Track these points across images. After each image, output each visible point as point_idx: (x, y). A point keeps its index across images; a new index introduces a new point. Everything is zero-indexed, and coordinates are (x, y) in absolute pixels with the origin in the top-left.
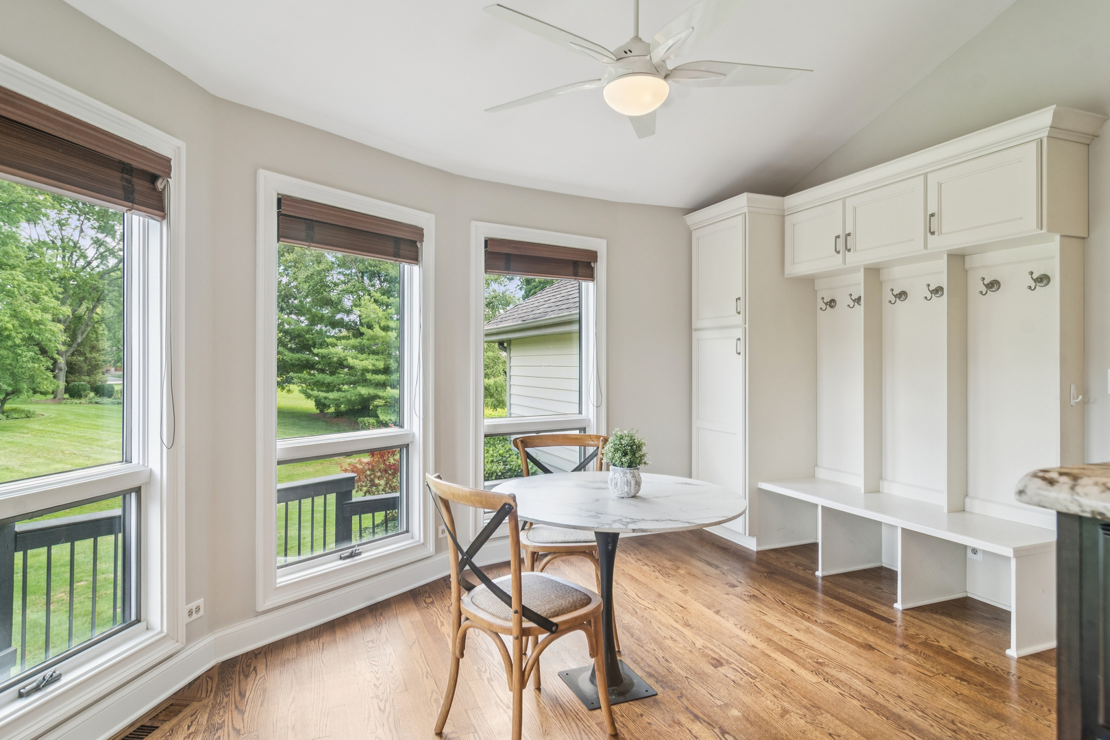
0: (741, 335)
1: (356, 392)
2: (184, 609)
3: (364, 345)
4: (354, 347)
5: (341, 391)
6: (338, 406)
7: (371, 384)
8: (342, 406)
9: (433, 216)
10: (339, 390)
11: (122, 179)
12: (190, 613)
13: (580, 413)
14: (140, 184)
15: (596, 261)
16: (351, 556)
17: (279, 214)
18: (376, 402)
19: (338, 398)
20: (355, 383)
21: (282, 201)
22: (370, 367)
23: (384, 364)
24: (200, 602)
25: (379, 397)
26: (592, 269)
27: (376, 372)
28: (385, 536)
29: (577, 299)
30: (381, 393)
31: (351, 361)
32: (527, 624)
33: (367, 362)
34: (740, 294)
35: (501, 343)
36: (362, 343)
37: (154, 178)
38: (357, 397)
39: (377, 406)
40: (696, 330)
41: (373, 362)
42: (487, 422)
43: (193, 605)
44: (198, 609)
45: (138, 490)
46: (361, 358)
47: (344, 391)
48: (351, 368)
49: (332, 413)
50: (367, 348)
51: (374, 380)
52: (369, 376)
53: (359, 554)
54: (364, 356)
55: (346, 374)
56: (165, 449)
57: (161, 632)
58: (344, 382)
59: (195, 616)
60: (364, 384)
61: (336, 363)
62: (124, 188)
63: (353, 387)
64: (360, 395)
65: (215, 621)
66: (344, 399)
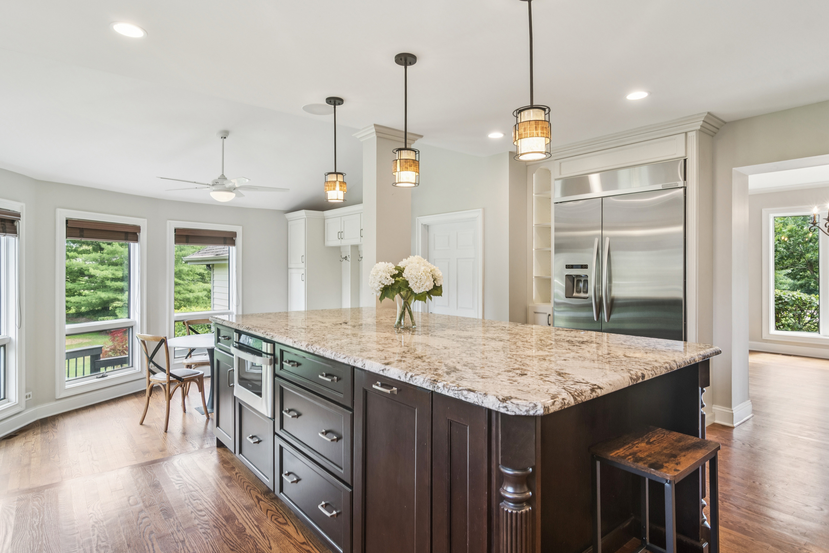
0: (303, 272)
1: (96, 296)
2: (24, 395)
3: (104, 258)
4: (95, 260)
5: (82, 295)
6: (78, 307)
7: (111, 290)
8: (83, 308)
9: (146, 220)
10: (80, 294)
11: (2, 224)
12: (27, 397)
13: (229, 309)
14: (8, 225)
15: (236, 236)
16: (103, 377)
17: (67, 227)
18: (116, 304)
19: (80, 301)
20: (95, 289)
21: (69, 222)
22: (110, 276)
23: (123, 274)
24: (30, 393)
25: (118, 300)
26: (234, 241)
27: (114, 279)
28: (120, 368)
29: (228, 255)
30: (119, 296)
31: (92, 271)
32: (171, 378)
33: (107, 272)
34: (303, 254)
35: (208, 266)
36: (103, 257)
37: (13, 221)
38: (97, 300)
39: (116, 307)
40: (290, 268)
41: (113, 272)
42: (176, 315)
43: (28, 394)
44: (30, 396)
45: (4, 346)
46: (102, 269)
47: (85, 296)
48: (90, 276)
49: (73, 314)
50: (108, 260)
51: (113, 286)
52: (108, 283)
53: (107, 376)
54: (104, 267)
55: (87, 281)
56: (17, 328)
57: (15, 403)
58: (85, 288)
59: (28, 399)
60: (104, 290)
61: (77, 272)
62: (2, 227)
63: (93, 292)
64: (101, 298)
65: (36, 402)
66: (85, 302)
